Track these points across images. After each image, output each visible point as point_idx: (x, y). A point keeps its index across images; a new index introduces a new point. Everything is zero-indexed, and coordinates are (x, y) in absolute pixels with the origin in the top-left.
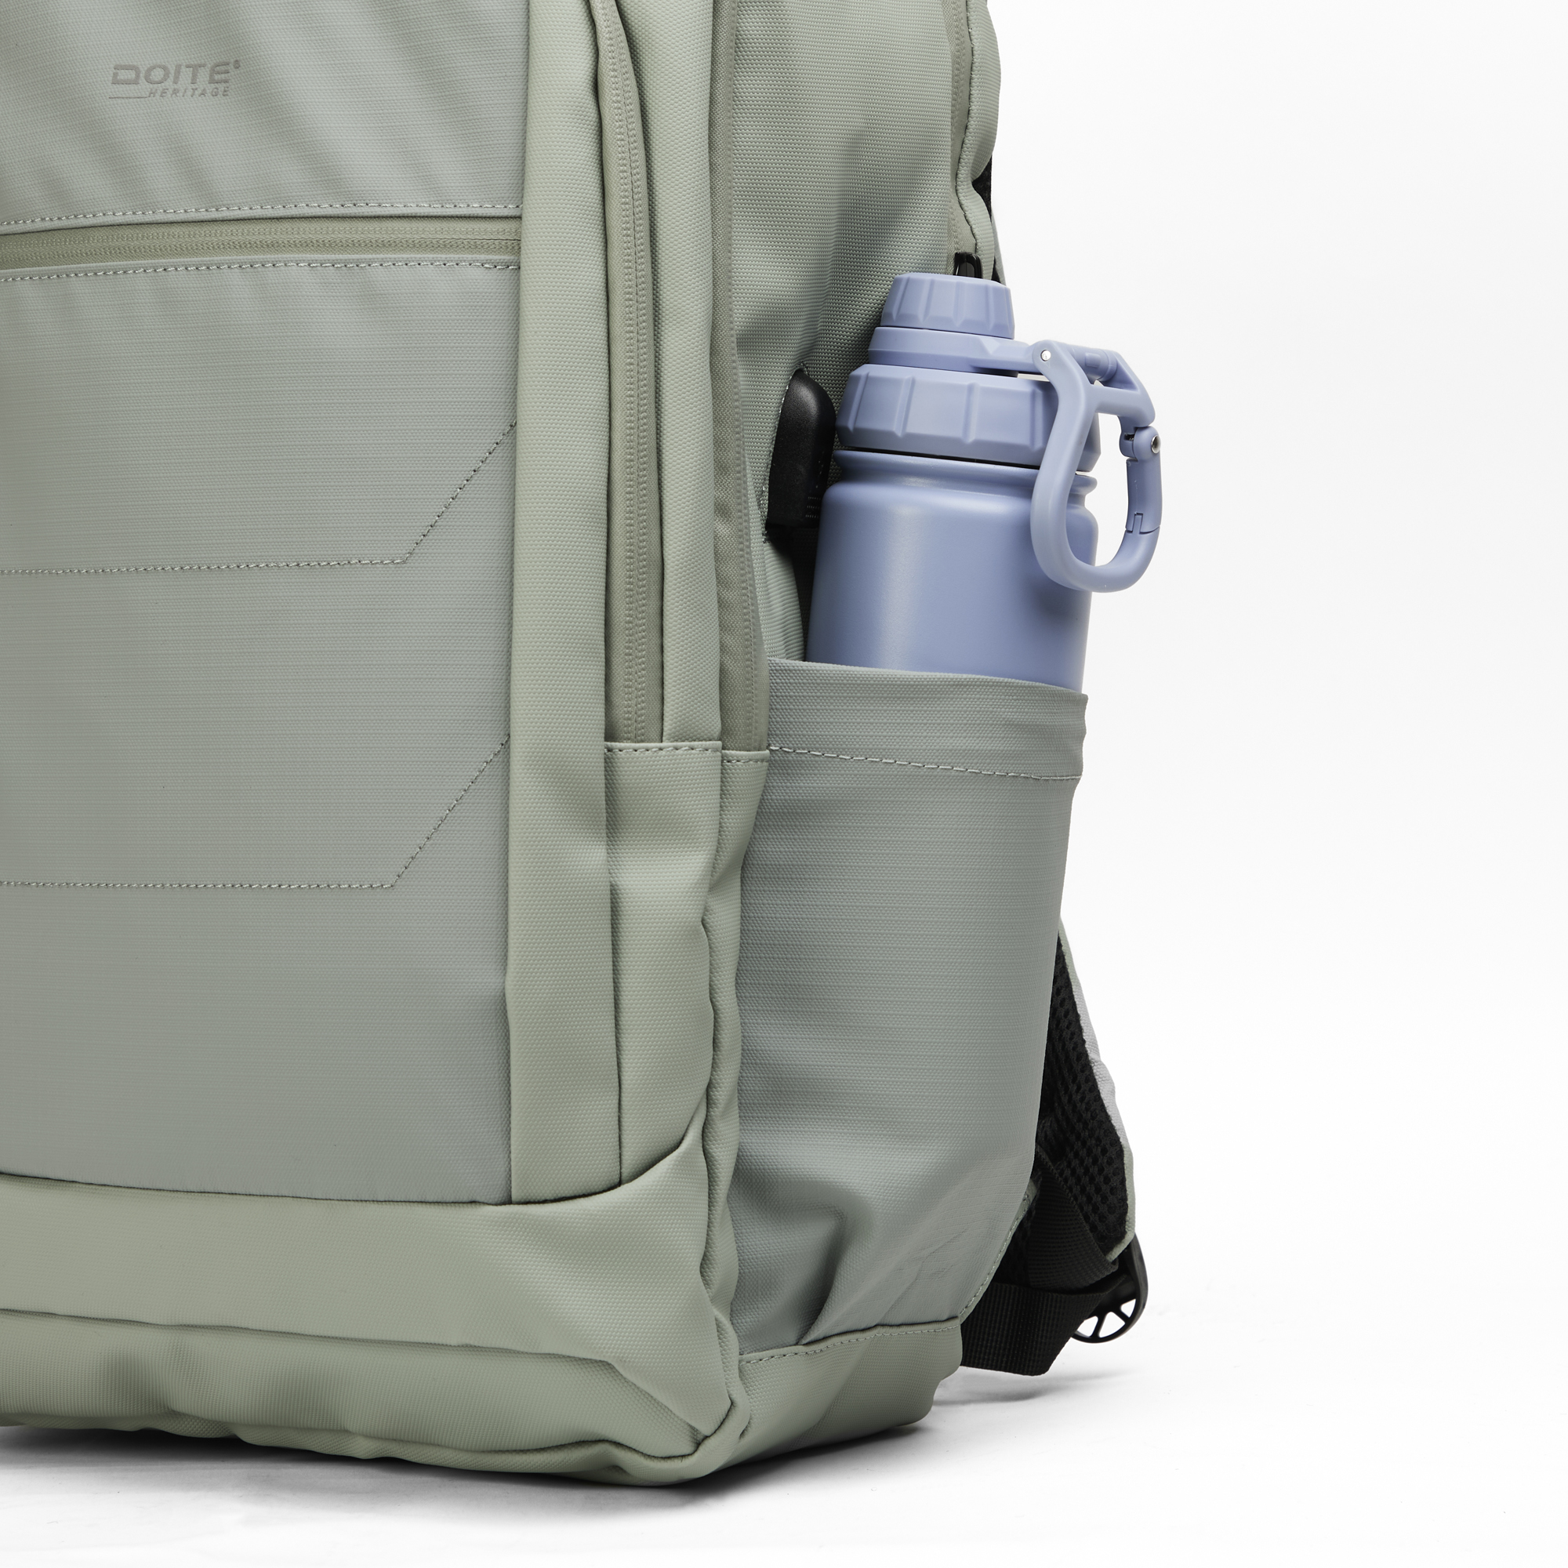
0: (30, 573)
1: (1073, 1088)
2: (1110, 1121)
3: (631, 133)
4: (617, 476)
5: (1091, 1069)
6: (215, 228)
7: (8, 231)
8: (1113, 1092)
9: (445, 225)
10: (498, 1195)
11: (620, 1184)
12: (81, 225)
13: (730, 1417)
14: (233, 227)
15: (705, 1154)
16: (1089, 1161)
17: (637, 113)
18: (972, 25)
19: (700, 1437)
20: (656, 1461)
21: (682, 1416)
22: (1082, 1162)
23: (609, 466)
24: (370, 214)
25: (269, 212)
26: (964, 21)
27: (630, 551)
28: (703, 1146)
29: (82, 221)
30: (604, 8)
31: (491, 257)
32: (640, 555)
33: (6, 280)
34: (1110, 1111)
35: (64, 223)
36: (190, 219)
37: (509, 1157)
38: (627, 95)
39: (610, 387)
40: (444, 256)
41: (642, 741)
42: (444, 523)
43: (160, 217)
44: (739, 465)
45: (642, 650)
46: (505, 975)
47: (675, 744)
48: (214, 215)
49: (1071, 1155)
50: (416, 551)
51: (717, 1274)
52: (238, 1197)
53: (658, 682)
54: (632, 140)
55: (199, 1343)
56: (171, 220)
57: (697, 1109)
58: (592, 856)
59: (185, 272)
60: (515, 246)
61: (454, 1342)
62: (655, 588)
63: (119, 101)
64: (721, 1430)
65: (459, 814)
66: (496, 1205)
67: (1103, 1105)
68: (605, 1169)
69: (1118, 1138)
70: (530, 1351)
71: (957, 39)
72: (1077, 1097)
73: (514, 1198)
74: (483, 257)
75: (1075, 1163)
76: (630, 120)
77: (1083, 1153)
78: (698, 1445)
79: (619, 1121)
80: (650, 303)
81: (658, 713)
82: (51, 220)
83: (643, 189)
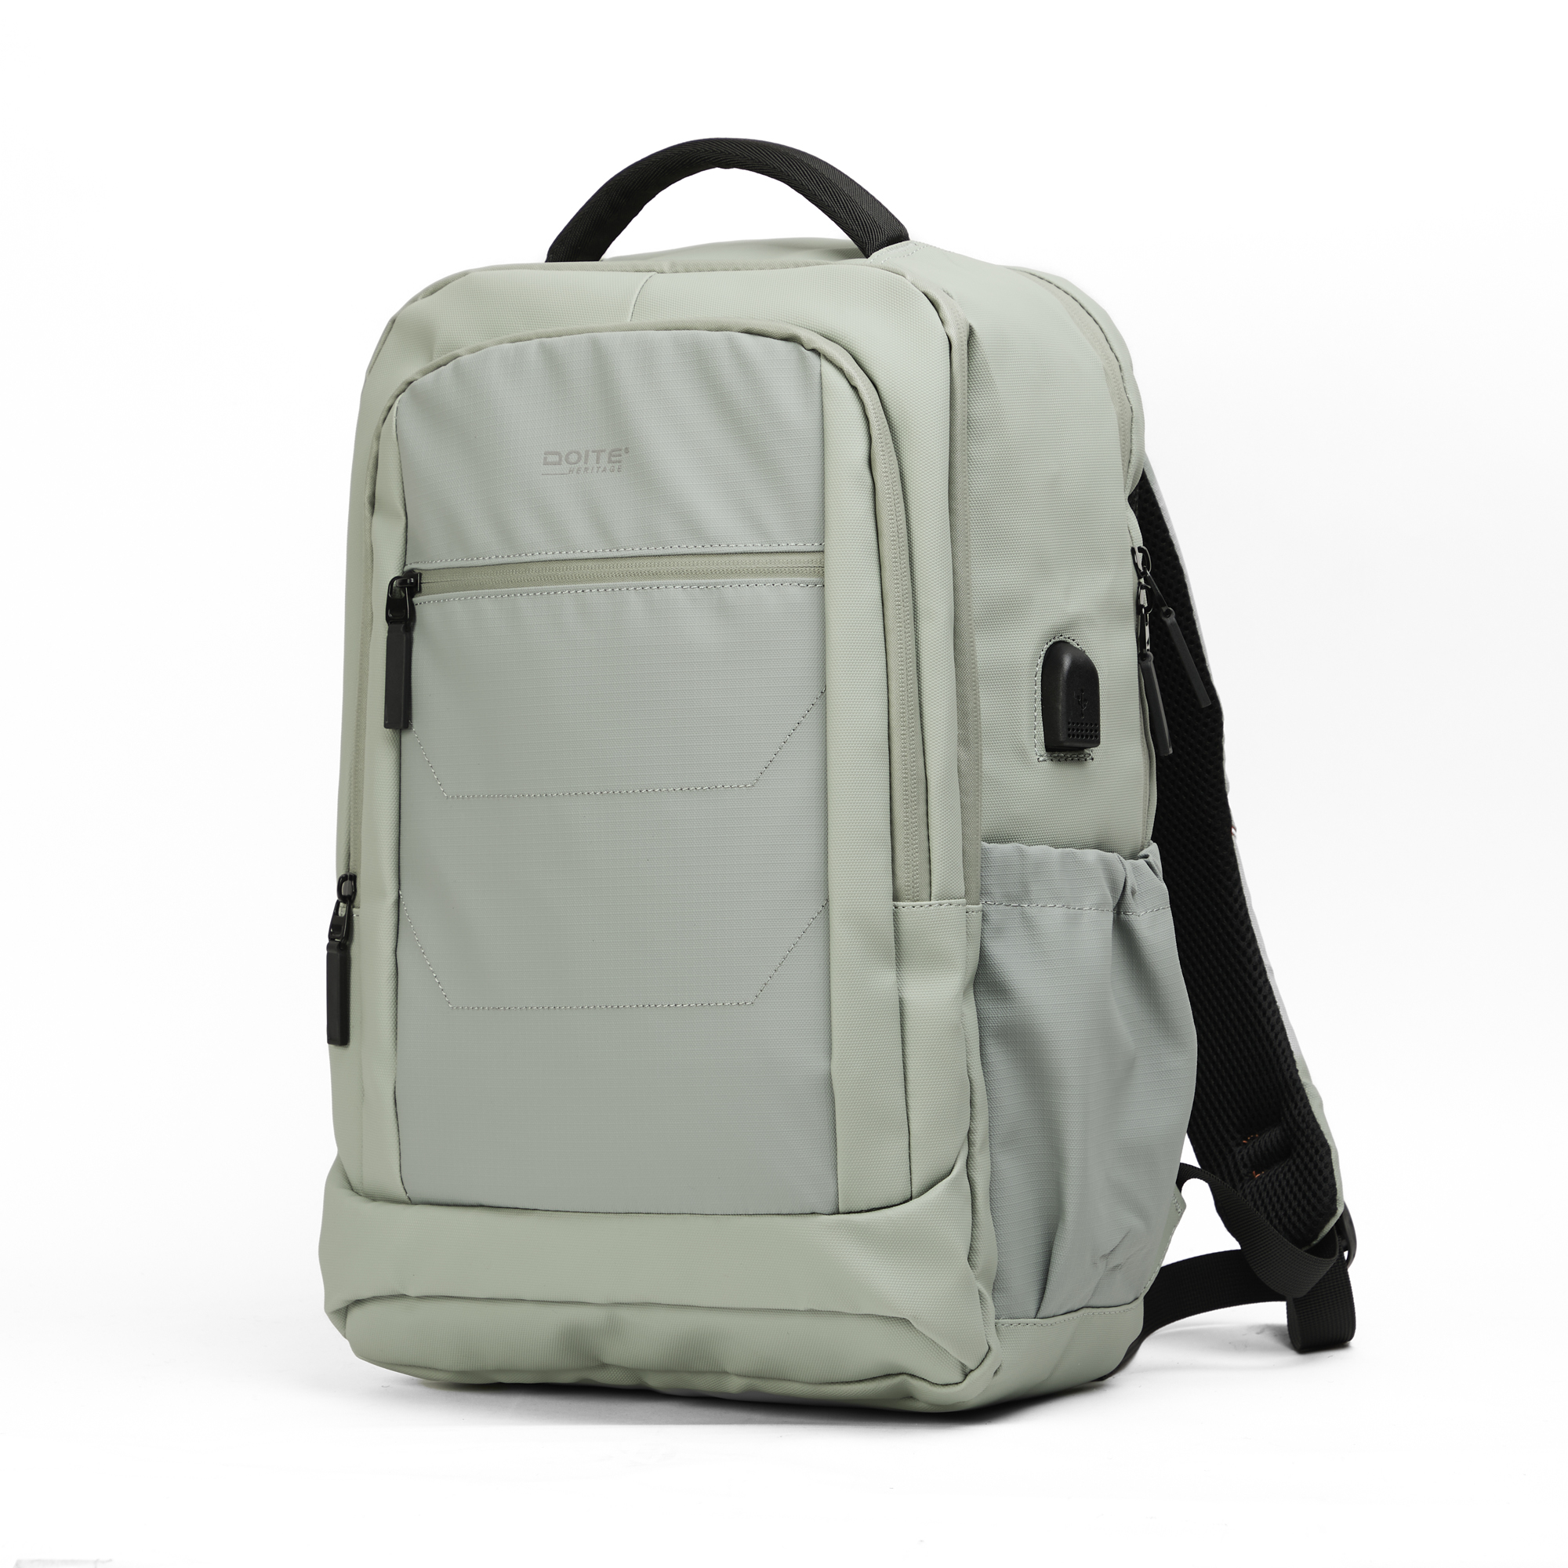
0: (494, 796)
1: (1292, 1106)
2: (1319, 1128)
3: (895, 493)
4: (893, 724)
5: (1304, 1090)
6: (616, 562)
7: (472, 565)
8: (1321, 1105)
9: (773, 558)
10: (830, 1208)
11: (911, 1199)
12: (524, 561)
13: (988, 1357)
14: (629, 562)
15: (969, 1179)
16: (1307, 1159)
17: (898, 479)
18: (1128, 392)
19: (968, 1371)
20: (938, 1387)
21: (956, 1356)
22: (1302, 1160)
23: (889, 717)
24: (722, 552)
25: (653, 552)
26: (1123, 390)
27: (905, 773)
28: (968, 1173)
29: (524, 558)
30: (874, 409)
31: (804, 579)
32: (912, 776)
33: (471, 598)
34: (1319, 1121)
35: (512, 559)
36: (599, 557)
37: (837, 1182)
38: (891, 467)
39: (887, 664)
40: (772, 579)
41: (918, 900)
42: (780, 759)
43: (578, 555)
44: (976, 712)
45: (916, 839)
46: (830, 1060)
47: (939, 901)
48: (615, 554)
49: (1295, 1155)
50: (761, 778)
51: (980, 1259)
52: (652, 1215)
53: (927, 860)
54: (896, 497)
55: (625, 1314)
56: (586, 557)
57: (961, 1148)
58: (887, 978)
59: (597, 593)
60: (821, 571)
61: (802, 1308)
62: (923, 797)
63: (549, 477)
64: (982, 1366)
65: (795, 954)
66: (832, 1214)
67: (1314, 1117)
68: (900, 1190)
69: (1326, 1141)
70: (854, 1313)
71: (1120, 402)
72: (1295, 1112)
73: (841, 1210)
74: (799, 579)
75: (1298, 1161)
76: (894, 484)
77: (1302, 1153)
78: (966, 1375)
79: (910, 1156)
80: (911, 606)
81: (928, 882)
82: (503, 557)
83: (904, 530)
